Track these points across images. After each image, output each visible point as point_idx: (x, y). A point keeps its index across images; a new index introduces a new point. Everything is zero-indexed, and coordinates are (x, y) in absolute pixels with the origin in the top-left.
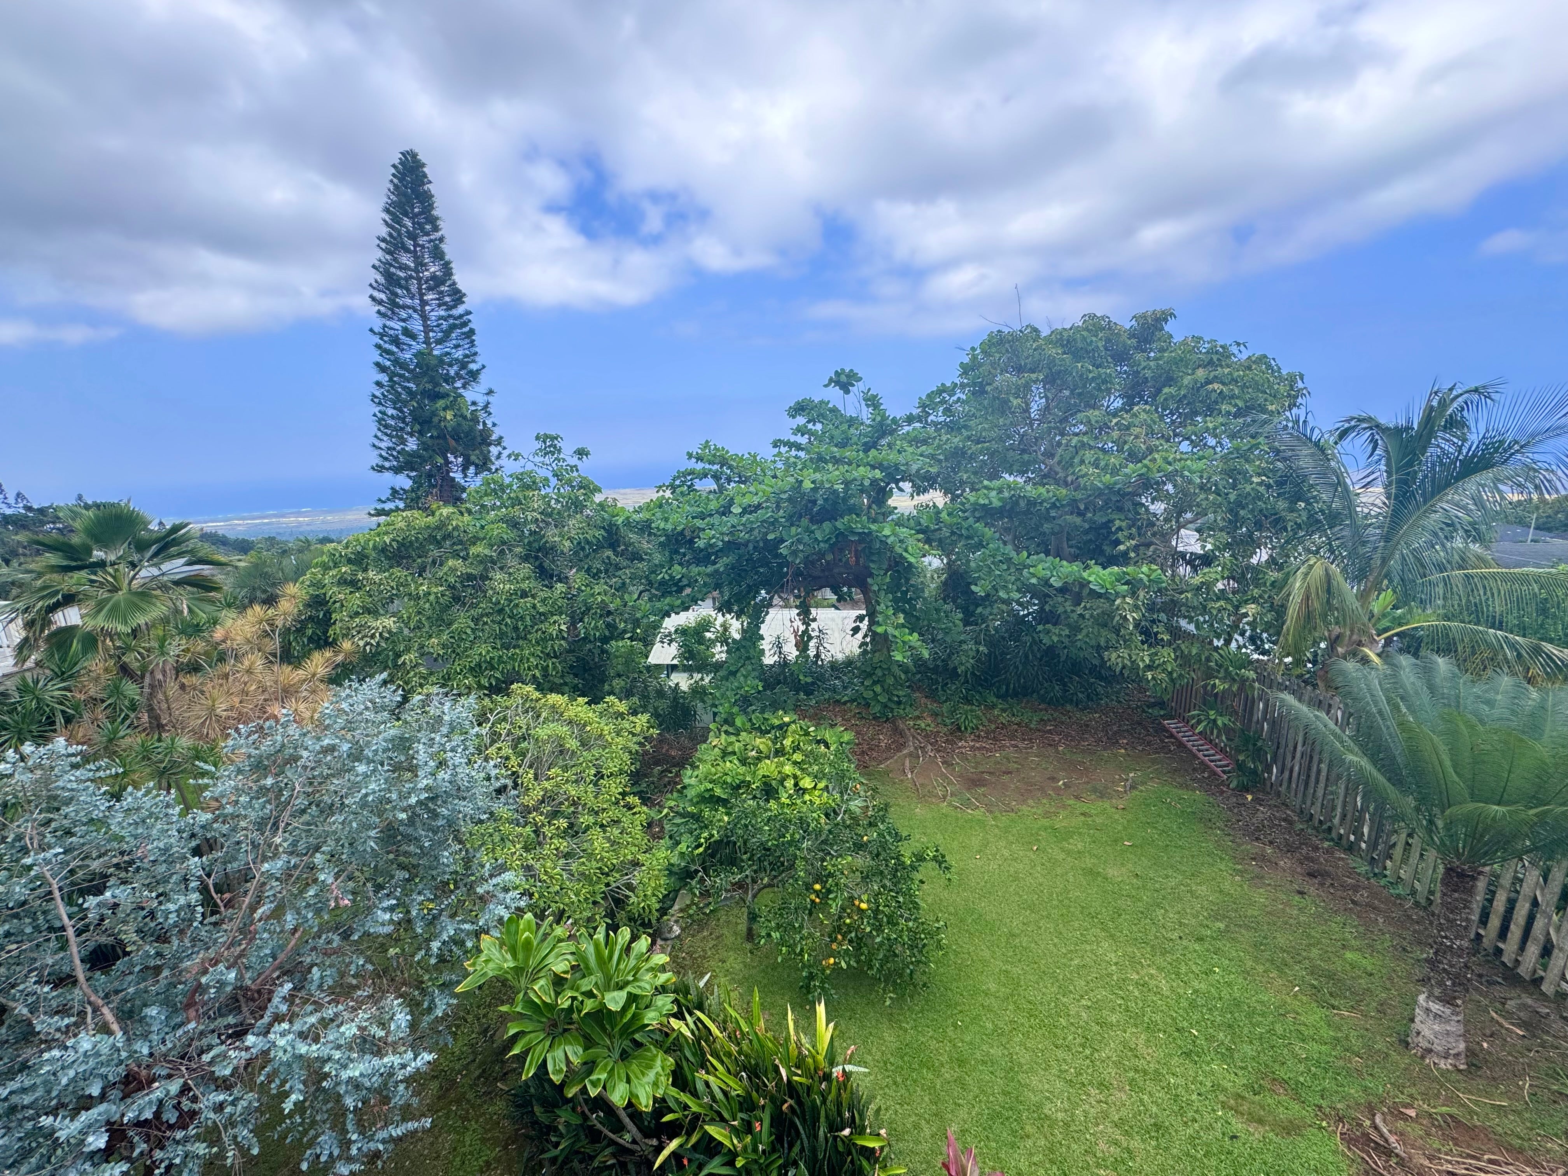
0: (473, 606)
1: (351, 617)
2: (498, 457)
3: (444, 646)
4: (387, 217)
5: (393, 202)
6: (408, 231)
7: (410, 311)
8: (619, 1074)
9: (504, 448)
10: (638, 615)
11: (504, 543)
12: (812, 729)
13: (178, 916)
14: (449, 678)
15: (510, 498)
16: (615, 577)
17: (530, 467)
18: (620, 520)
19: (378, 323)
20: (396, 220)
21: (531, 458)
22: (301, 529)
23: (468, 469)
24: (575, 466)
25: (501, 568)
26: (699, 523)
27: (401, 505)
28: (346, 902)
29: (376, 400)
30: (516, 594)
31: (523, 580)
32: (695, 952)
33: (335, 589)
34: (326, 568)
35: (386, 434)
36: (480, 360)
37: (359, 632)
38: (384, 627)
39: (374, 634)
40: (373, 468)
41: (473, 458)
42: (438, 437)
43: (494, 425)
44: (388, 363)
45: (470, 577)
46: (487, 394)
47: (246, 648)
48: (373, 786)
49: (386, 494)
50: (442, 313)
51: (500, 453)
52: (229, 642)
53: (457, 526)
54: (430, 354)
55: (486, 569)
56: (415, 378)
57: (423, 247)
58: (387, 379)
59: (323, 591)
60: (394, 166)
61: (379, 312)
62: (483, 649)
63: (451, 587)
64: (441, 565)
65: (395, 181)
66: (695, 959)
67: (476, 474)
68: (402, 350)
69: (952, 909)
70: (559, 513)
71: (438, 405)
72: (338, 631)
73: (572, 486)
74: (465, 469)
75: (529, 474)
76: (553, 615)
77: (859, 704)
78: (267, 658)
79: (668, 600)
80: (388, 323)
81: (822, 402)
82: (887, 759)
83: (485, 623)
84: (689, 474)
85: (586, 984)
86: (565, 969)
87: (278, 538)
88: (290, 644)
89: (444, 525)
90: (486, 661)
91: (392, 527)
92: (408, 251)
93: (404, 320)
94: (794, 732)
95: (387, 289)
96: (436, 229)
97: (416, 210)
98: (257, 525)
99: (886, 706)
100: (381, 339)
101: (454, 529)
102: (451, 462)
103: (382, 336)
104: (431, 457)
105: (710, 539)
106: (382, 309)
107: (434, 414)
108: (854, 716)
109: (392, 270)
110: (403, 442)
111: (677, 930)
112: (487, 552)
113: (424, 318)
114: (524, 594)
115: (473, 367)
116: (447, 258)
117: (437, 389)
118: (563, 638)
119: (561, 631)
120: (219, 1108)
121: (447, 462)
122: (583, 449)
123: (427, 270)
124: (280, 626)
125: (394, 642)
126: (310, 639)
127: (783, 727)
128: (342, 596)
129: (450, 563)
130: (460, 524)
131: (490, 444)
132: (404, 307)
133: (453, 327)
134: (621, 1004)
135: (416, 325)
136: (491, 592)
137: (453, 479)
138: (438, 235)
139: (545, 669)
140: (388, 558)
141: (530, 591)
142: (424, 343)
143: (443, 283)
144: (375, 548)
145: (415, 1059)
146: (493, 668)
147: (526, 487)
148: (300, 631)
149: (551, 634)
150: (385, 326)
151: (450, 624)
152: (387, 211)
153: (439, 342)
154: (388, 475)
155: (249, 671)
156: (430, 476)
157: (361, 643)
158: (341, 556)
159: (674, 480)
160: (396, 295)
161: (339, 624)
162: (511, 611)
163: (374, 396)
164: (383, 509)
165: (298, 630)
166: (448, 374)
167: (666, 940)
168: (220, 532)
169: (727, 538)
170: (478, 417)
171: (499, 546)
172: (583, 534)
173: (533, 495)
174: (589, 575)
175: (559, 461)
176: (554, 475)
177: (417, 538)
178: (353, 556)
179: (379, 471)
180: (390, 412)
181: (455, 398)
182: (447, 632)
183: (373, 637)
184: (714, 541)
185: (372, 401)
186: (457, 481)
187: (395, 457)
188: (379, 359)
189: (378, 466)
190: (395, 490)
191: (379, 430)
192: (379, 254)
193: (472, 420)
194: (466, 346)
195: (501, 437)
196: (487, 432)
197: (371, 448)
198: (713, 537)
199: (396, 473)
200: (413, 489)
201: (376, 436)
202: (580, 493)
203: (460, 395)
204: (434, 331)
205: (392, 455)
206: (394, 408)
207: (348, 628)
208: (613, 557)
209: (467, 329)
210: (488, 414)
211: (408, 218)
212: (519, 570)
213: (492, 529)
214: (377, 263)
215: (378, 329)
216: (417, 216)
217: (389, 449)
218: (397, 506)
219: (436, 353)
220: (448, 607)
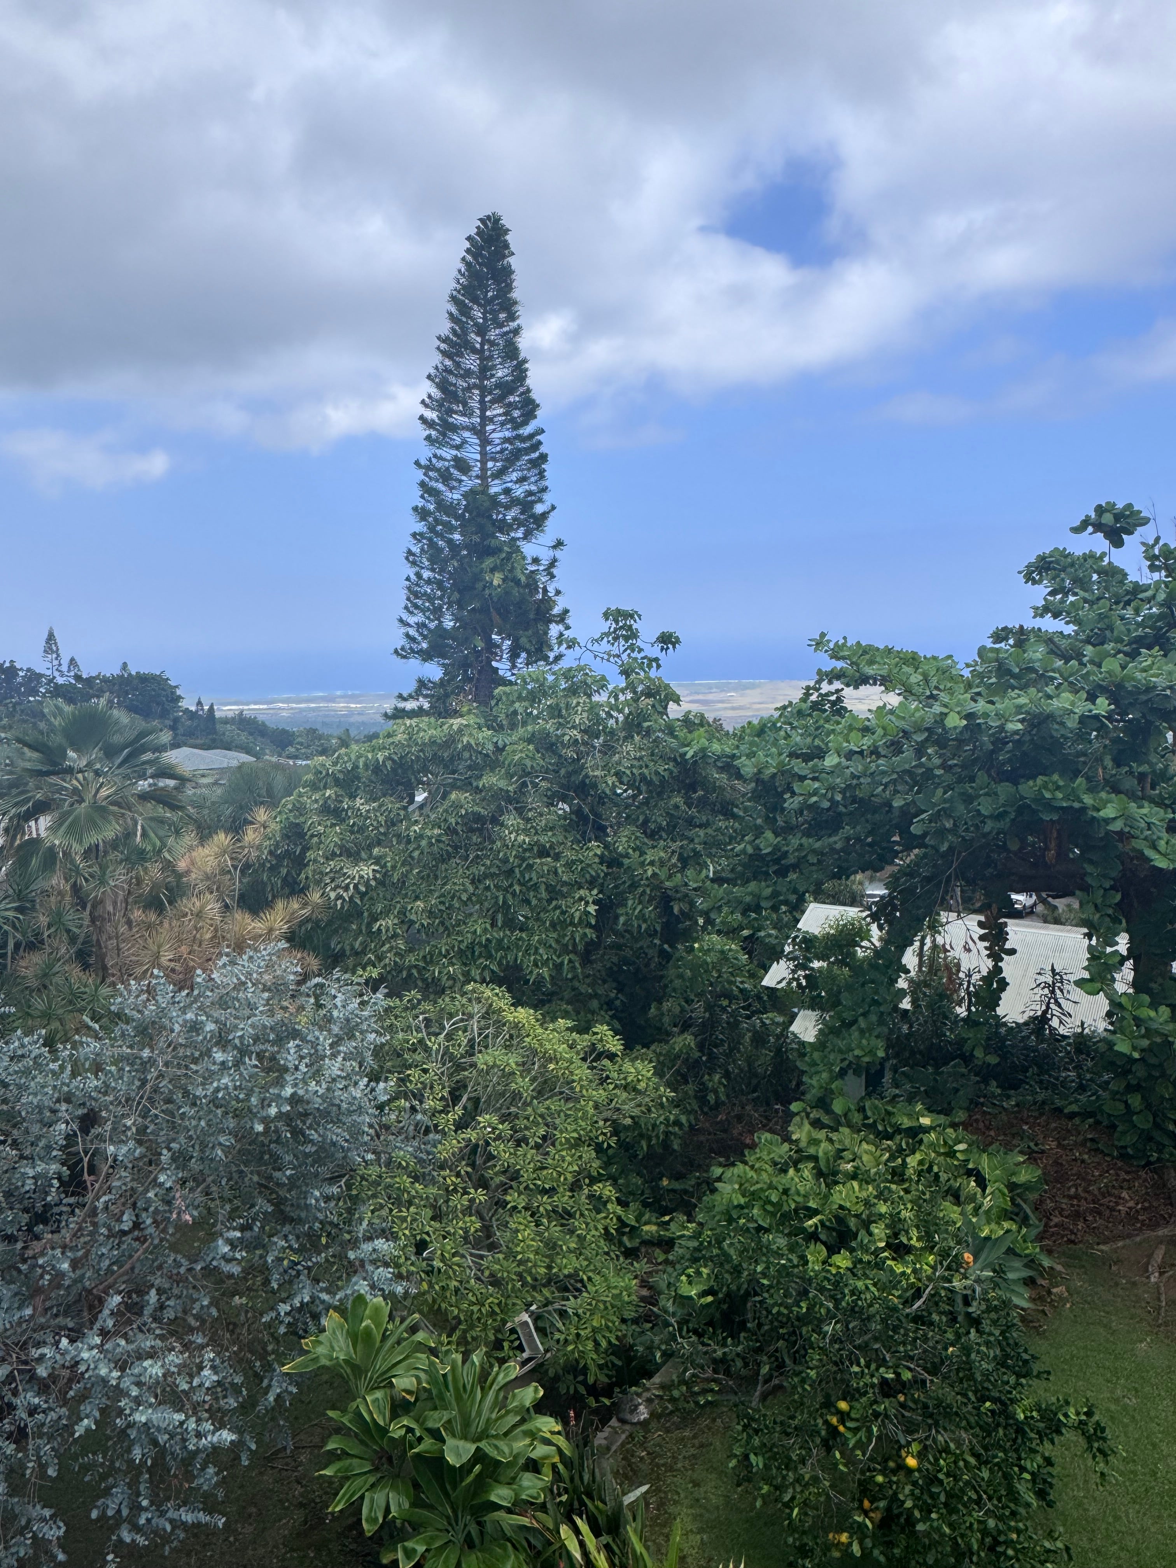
0: (477, 860)
1: (327, 858)
2: (559, 639)
3: (431, 914)
4: (452, 308)
5: (464, 287)
6: (476, 324)
7: (466, 434)
8: (447, 1557)
9: (568, 628)
11: (528, 773)
12: (962, 1147)
13: (35, 1184)
14: (431, 961)
16: (683, 837)
18: (692, 752)
19: (425, 453)
20: (464, 310)
21: (589, 646)
23: (518, 656)
24: (656, 660)
25: (518, 810)
26: (799, 767)
27: (426, 704)
28: (188, 1217)
29: (412, 558)
30: (532, 851)
31: (545, 830)
32: (661, 1456)
33: (315, 818)
34: (312, 788)
35: (416, 606)
36: (549, 498)
37: (333, 880)
38: (361, 877)
39: (347, 886)
40: (396, 652)
41: (523, 641)
42: (481, 611)
43: (558, 593)
44: (432, 507)
45: (478, 818)
46: (554, 547)
47: (204, 885)
48: (225, 1080)
49: (410, 687)
50: (508, 434)
51: (561, 635)
52: (191, 875)
53: (469, 744)
54: (485, 492)
55: (499, 810)
56: (462, 528)
57: (492, 343)
58: (426, 529)
59: (302, 819)
60: (469, 238)
61: (428, 438)
62: (479, 926)
63: (451, 831)
64: (443, 797)
65: (469, 258)
66: (658, 1466)
67: (527, 664)
68: (450, 488)
69: (1131, 1543)
71: (484, 565)
72: (310, 876)
74: (513, 656)
76: (579, 888)
77: (1098, 1123)
78: (224, 901)
79: (752, 886)
80: (438, 452)
81: (1085, 557)
82: (1122, 1237)
83: (488, 888)
85: (436, 1419)
86: (409, 1387)
89: (453, 741)
90: (480, 943)
91: (391, 740)
92: (473, 350)
93: (458, 447)
94: (932, 1145)
95: (441, 406)
96: (512, 317)
97: (490, 294)
98: (301, 710)
99: (1150, 1139)
100: (426, 474)
101: (464, 748)
102: (496, 646)
103: (429, 468)
104: (468, 639)
105: (811, 795)
106: (434, 433)
107: (477, 578)
108: (1083, 1144)
109: (452, 379)
110: (438, 616)
111: (643, 1413)
112: (502, 784)
113: (485, 441)
114: (543, 852)
115: (539, 509)
116: (522, 356)
117: (487, 542)
118: (589, 925)
119: (587, 913)
120: (32, 1411)
121: (491, 646)
122: (671, 635)
123: (493, 376)
124: (244, 860)
125: (371, 898)
127: (915, 1133)
128: (321, 829)
129: (453, 796)
130: (473, 741)
131: (550, 621)
132: (460, 428)
133: (517, 454)
134: (465, 1459)
135: (472, 454)
136: (499, 844)
137: (496, 670)
138: (513, 325)
139: (559, 967)
141: (552, 847)
142: (477, 477)
143: (511, 392)
144: (366, 765)
145: (213, 1433)
146: (489, 957)
147: (573, 691)
149: (573, 917)
150: (434, 456)
152: (453, 298)
153: (498, 474)
154: (414, 663)
155: (198, 915)
156: (465, 665)
157: (333, 895)
158: (328, 774)
160: (451, 412)
161: (311, 867)
162: (522, 874)
163: (410, 552)
164: (403, 710)
166: (504, 520)
167: (623, 1421)
168: (261, 718)
169: (839, 797)
170: (536, 582)
171: (520, 777)
172: (641, 767)
173: (578, 703)
174: (645, 833)
175: (633, 651)
176: (622, 673)
177: (418, 757)
178: (341, 776)
179: (404, 657)
180: (426, 574)
181: (509, 554)
182: (436, 894)
183: (346, 888)
184: (814, 799)
185: (407, 558)
186: (501, 673)
187: (425, 637)
188: (420, 503)
189: (403, 649)
190: (422, 684)
191: (408, 599)
192: (437, 359)
193: (528, 585)
194: (533, 479)
195: (566, 611)
196: (547, 603)
197: (397, 624)
198: (815, 793)
199: (425, 660)
200: (442, 683)
201: (406, 608)
202: (645, 702)
203: (518, 550)
204: (494, 460)
205: (421, 634)
206: (433, 570)
207: (321, 873)
208: (684, 807)
209: (537, 454)
210: (553, 576)
211: (479, 305)
212: (541, 815)
213: (514, 751)
214: (433, 372)
215: (423, 462)
216: (490, 302)
217: (420, 626)
218: (421, 708)
219: (493, 490)
220: (444, 858)
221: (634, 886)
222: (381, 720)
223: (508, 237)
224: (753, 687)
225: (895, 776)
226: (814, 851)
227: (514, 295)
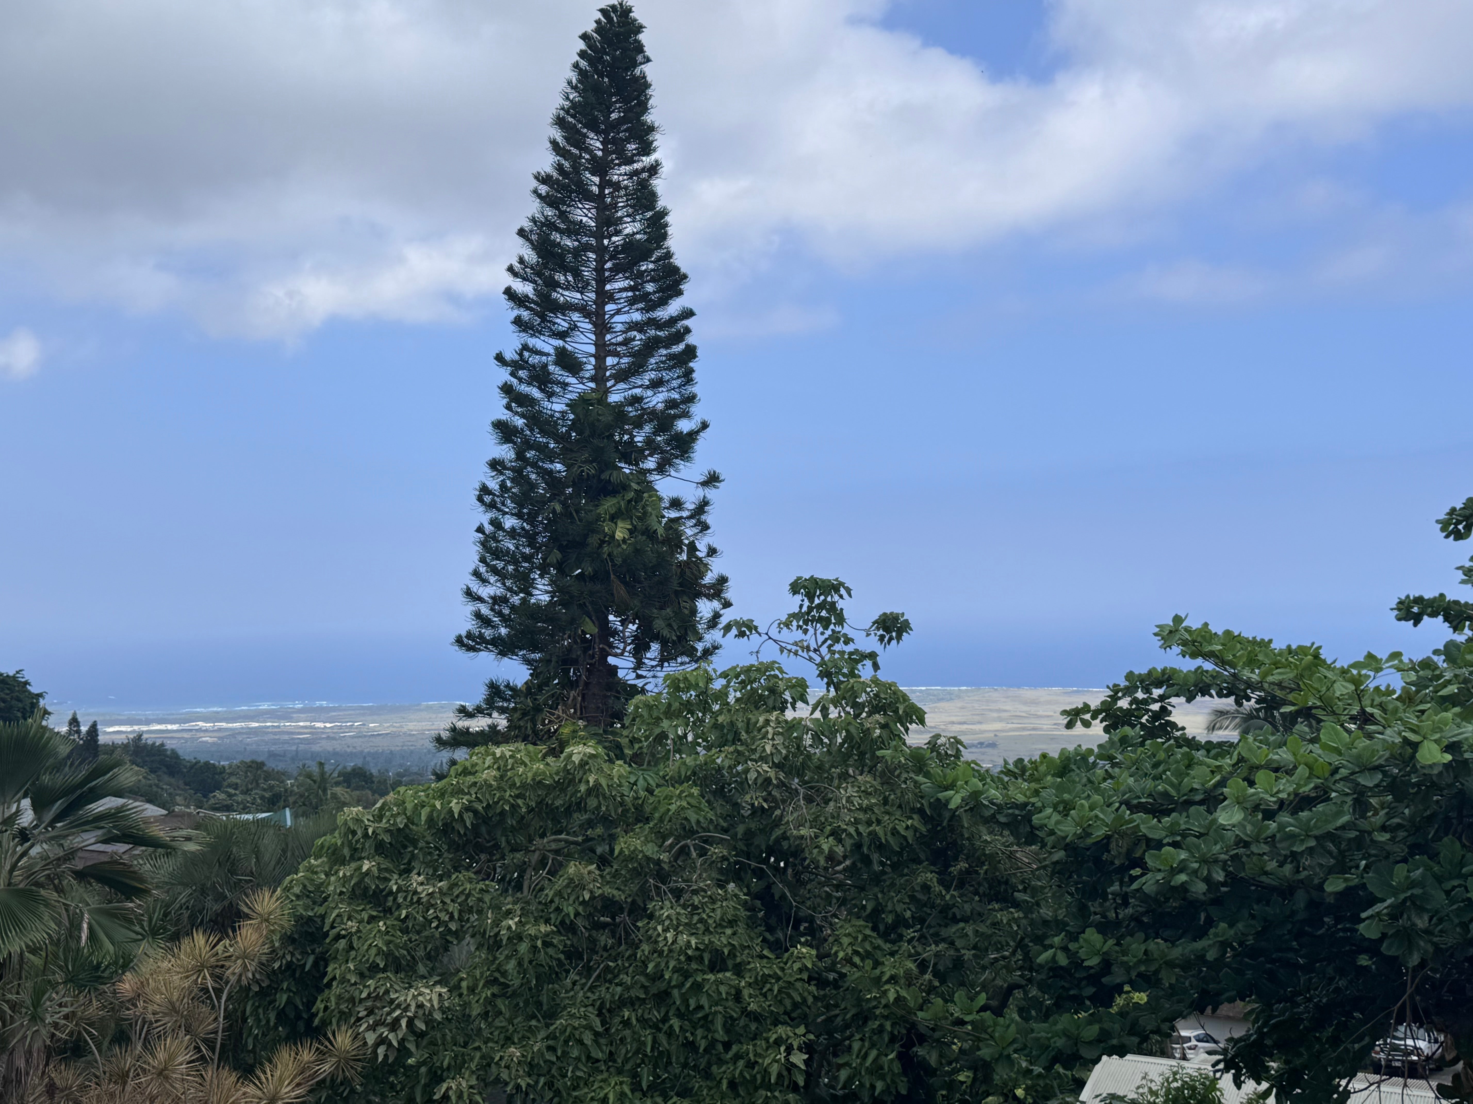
0: (608, 976)
1: (362, 975)
2: (713, 622)
3: (532, 1068)
4: (558, 135)
5: (574, 105)
6: (593, 159)
7: (576, 316)
9: (727, 604)
10: (985, 1052)
11: (690, 833)
15: (716, 726)
16: (938, 939)
17: (769, 653)
18: (956, 799)
19: (512, 343)
20: (575, 137)
21: (774, 633)
22: (316, 748)
23: (646, 648)
24: (873, 656)
25: (678, 893)
27: (502, 722)
29: (487, 499)
30: (700, 960)
31: (721, 925)
33: (343, 908)
34: (337, 858)
35: (494, 571)
36: (699, 412)
37: (370, 1012)
38: (420, 1006)
39: (397, 1020)
40: (459, 641)
41: (659, 624)
42: (594, 578)
43: (712, 551)
44: (520, 422)
45: (609, 906)
46: (705, 484)
47: (169, 1022)
49: (477, 697)
50: (637, 316)
51: (717, 616)
52: (141, 1004)
53: (597, 785)
54: (602, 401)
55: (644, 893)
56: (566, 455)
57: (617, 186)
58: (512, 455)
59: (321, 910)
60: (585, 37)
61: (517, 321)
63: (567, 927)
64: (552, 873)
65: (583, 64)
67: (662, 661)
68: (550, 395)
70: (820, 768)
71: (601, 510)
72: (333, 1005)
73: (855, 705)
74: (640, 648)
75: (764, 669)
76: (776, 1023)
78: (198, 1049)
79: (1063, 1021)
80: (533, 342)
83: (626, 1023)
84: (1159, 685)
87: (272, 765)
88: (245, 1020)
89: (572, 781)
91: (470, 779)
92: (588, 196)
93: (562, 335)
95: (539, 274)
96: (647, 149)
97: (614, 116)
98: (234, 732)
100: (513, 374)
101: (589, 792)
102: (614, 633)
103: (516, 366)
104: (572, 621)
105: (1176, 871)
106: (525, 314)
107: (592, 527)
109: (556, 236)
110: (526, 586)
112: (651, 850)
113: (602, 327)
114: (718, 962)
115: (684, 426)
116: (661, 204)
117: (605, 476)
119: (790, 1067)
121: (607, 632)
122: (896, 618)
123: (617, 233)
124: (233, 979)
125: (433, 1043)
126: (281, 1015)
128: (352, 925)
129: (572, 869)
130: (604, 782)
131: (699, 595)
132: (566, 308)
133: (651, 346)
135: (583, 344)
136: (646, 948)
137: (613, 670)
138: (647, 161)
140: (455, 847)
141: (732, 954)
142: (592, 379)
143: (645, 256)
144: (431, 820)
147: (755, 701)
148: (266, 994)
149: (766, 1072)
150: (525, 347)
151: (551, 1015)
152: (560, 122)
153: (622, 376)
154: (486, 658)
155: (162, 1073)
156: (567, 661)
157: (371, 1038)
158: (366, 835)
159: (1115, 698)
160: (554, 285)
161: (336, 989)
162: (685, 1001)
163: (484, 490)
164: (466, 732)
165: (263, 993)
166: (631, 442)
169: (1219, 876)
170: (679, 535)
171: (678, 839)
172: (869, 823)
173: (767, 722)
174: (874, 929)
175: (837, 640)
176: (821, 675)
177: (514, 807)
178: (387, 839)
179: (470, 649)
180: (509, 522)
181: (639, 493)
182: (542, 1034)
183: (394, 1026)
184: (1183, 877)
185: (480, 499)
186: (621, 674)
187: (505, 619)
188: (504, 415)
189: (469, 635)
190: (495, 690)
191: (483, 560)
192: (534, 207)
193: (666, 541)
194: (675, 383)
195: (723, 580)
196: (697, 567)
197: (461, 598)
198: (1182, 868)
199: (502, 654)
200: (529, 689)
201: (476, 574)
202: (874, 722)
203: (649, 487)
204: (616, 354)
205: (500, 614)
206: (519, 516)
207: (352, 1000)
208: (938, 888)
209: (681, 347)
210: (705, 527)
211: (597, 132)
212: (713, 900)
213: (669, 798)
214: (527, 225)
215: (510, 355)
216: (615, 126)
217: (496, 600)
218: (493, 727)
219: (614, 398)
220: (553, 975)
221: (863, 1017)
222: (431, 746)
223: (641, 37)
224: (949, 697)
225: (1312, 843)
226: (1170, 964)
227: (649, 118)
